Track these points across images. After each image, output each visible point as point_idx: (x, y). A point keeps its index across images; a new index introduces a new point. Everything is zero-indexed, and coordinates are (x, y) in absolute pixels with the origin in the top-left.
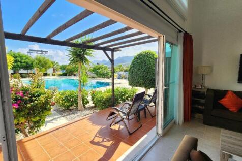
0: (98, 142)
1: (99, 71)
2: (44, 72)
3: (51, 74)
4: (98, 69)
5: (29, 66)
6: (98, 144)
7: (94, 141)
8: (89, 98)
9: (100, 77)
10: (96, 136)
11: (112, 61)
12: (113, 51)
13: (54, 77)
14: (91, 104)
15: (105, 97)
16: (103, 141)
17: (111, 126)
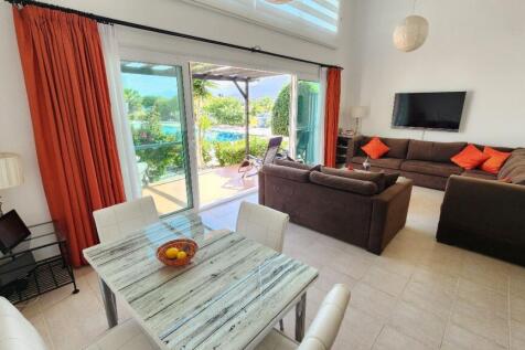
1: (223, 110)
4: (221, 106)
8: (212, 153)
9: (225, 123)
11: (246, 95)
12: (247, 80)
14: (215, 161)
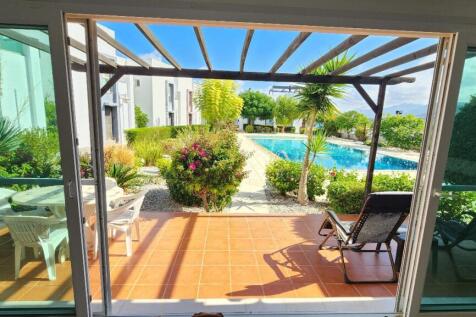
0: (276, 262)
2: (288, 126)
3: (297, 131)
5: (266, 114)
6: (273, 264)
7: (272, 257)
9: (396, 146)
10: (281, 251)
11: (378, 109)
13: (302, 136)
15: (348, 190)
16: (284, 264)
17: (320, 248)
